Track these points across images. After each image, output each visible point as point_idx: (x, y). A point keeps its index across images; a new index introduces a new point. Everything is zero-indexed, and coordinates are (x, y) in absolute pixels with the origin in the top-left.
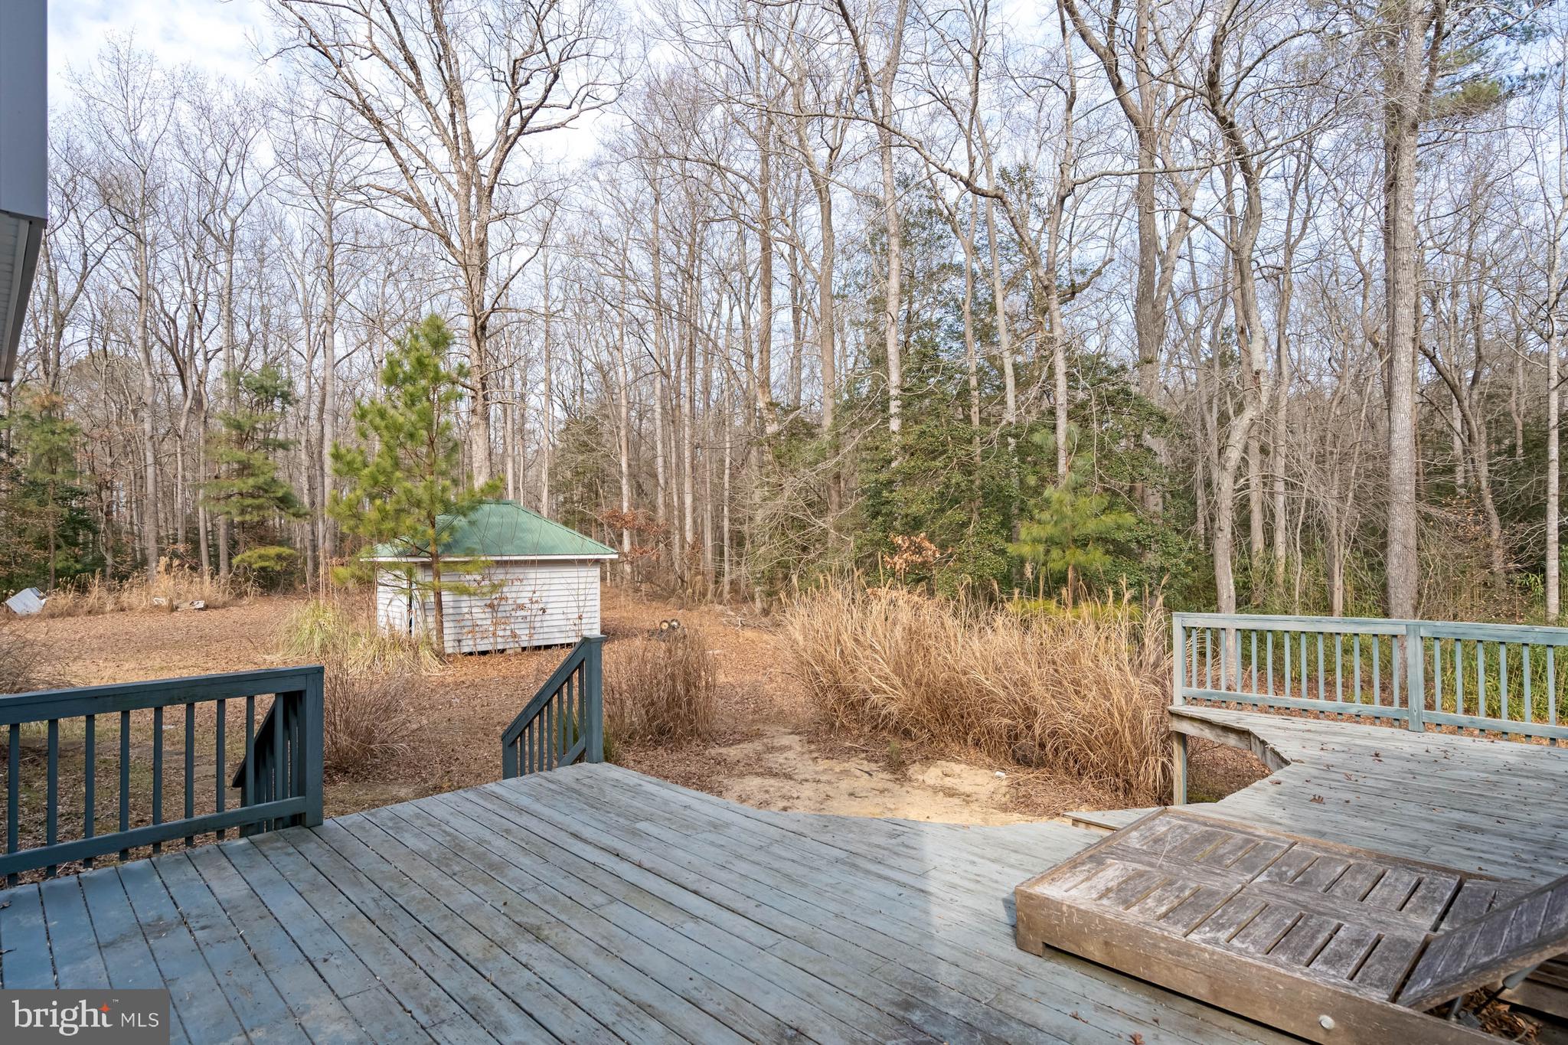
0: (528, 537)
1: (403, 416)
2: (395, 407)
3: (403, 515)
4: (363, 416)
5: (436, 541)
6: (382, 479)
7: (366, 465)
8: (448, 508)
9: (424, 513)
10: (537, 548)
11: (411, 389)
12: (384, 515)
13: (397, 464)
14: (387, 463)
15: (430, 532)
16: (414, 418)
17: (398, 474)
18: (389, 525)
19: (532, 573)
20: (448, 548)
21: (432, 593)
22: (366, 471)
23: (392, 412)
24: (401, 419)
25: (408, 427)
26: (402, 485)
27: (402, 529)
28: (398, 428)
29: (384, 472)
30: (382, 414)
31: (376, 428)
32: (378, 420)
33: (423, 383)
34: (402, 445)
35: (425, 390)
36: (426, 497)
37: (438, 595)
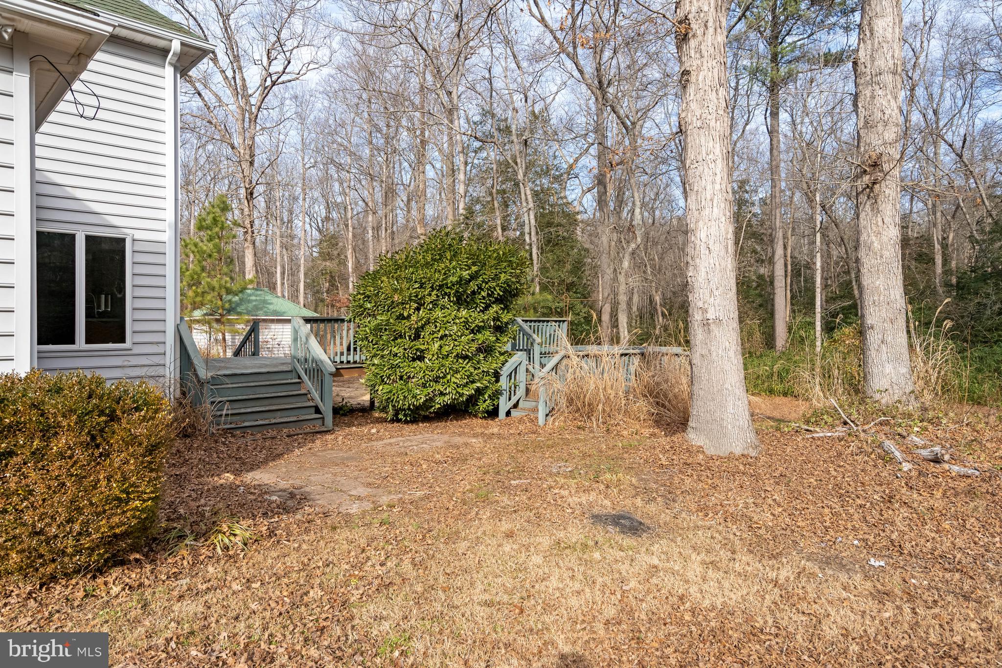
0: (271, 307)
1: (207, 247)
2: (202, 241)
3: (206, 295)
4: (186, 246)
5: (223, 308)
6: (196, 277)
7: (188, 270)
8: (229, 291)
9: (216, 293)
10: (275, 313)
11: (210, 233)
12: (197, 295)
13: (203, 269)
14: (198, 269)
15: (220, 303)
16: (212, 247)
17: (204, 274)
18: (199, 299)
19: (273, 326)
20: (229, 311)
21: (220, 334)
22: (188, 273)
23: (201, 244)
24: (205, 248)
25: (208, 251)
26: (205, 280)
27: (205, 302)
28: (204, 252)
29: (196, 273)
30: (196, 245)
31: (193, 252)
32: (193, 248)
33: (217, 229)
34: (205, 260)
35: (217, 233)
36: (217, 286)
37: (224, 335)
